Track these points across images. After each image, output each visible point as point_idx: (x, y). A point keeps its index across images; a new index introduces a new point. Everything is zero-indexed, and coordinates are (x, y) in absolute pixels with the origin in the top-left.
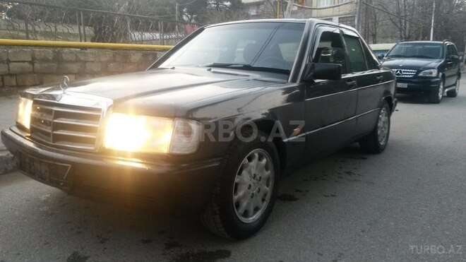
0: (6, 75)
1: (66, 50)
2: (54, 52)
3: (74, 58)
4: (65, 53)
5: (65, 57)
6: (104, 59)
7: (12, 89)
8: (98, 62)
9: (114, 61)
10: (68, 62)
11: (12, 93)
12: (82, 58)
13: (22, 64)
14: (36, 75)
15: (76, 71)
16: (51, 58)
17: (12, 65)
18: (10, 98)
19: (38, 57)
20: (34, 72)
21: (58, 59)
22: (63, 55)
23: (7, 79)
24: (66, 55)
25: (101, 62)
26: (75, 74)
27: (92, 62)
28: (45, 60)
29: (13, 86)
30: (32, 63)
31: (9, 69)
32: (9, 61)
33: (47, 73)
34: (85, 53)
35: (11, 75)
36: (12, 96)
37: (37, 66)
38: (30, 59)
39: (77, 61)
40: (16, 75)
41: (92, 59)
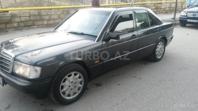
0: (20, 22)
1: (43, 11)
2: (38, 12)
3: (46, 14)
4: (42, 12)
5: (42, 14)
6: (58, 13)
7: (22, 27)
8: (56, 15)
9: (63, 14)
10: (44, 15)
11: (23, 29)
12: (49, 14)
13: (26, 17)
14: (31, 21)
15: (47, 19)
16: (37, 14)
17: (22, 18)
18: (22, 31)
19: (32, 14)
20: (30, 20)
21: (40, 15)
22: (42, 13)
23: (20, 24)
24: (43, 13)
25: (57, 15)
26: (47, 20)
27: (54, 15)
28: (35, 15)
29: (23, 26)
30: (29, 17)
31: (21, 20)
32: (20, 17)
33: (36, 21)
34: (50, 11)
35: (22, 22)
36: (22, 30)
37: (32, 18)
38: (29, 15)
39: (47, 15)
40: (23, 22)
41: (54, 14)
